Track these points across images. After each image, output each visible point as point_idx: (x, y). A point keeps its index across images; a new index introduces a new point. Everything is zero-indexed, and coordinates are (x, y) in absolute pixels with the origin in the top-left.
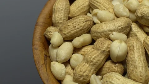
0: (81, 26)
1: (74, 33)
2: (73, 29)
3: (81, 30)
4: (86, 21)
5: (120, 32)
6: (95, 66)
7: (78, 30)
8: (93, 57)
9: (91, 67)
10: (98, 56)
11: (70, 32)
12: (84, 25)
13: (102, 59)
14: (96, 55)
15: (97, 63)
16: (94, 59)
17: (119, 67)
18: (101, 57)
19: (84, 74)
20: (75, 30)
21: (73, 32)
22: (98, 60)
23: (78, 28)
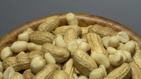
0: (42, 38)
1: (35, 40)
2: (36, 37)
3: (40, 41)
4: (48, 38)
5: (53, 56)
6: (18, 63)
7: (38, 39)
8: (21, 57)
9: (15, 62)
10: (24, 59)
11: (33, 37)
12: (44, 39)
13: (26, 62)
14: (24, 57)
15: (21, 62)
16: (20, 58)
17: (30, 76)
18: (26, 61)
19: (8, 63)
20: (37, 38)
21: (35, 38)
22: (22, 61)
23: (39, 38)
